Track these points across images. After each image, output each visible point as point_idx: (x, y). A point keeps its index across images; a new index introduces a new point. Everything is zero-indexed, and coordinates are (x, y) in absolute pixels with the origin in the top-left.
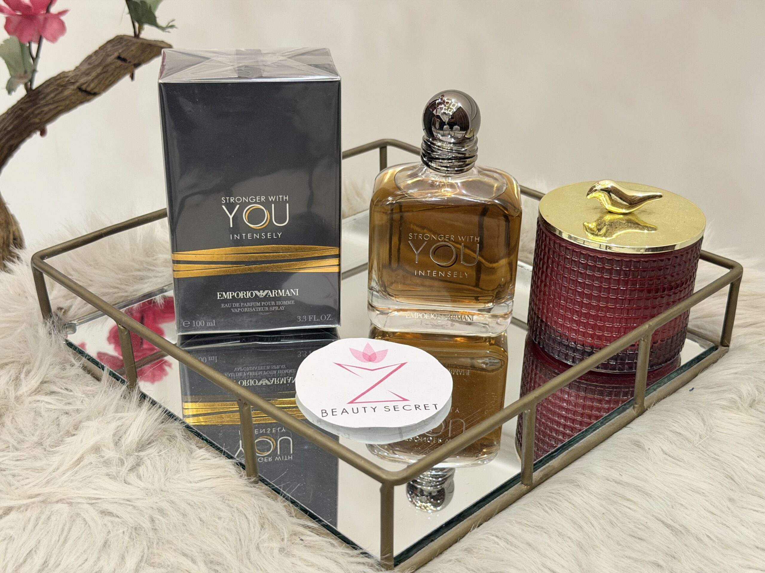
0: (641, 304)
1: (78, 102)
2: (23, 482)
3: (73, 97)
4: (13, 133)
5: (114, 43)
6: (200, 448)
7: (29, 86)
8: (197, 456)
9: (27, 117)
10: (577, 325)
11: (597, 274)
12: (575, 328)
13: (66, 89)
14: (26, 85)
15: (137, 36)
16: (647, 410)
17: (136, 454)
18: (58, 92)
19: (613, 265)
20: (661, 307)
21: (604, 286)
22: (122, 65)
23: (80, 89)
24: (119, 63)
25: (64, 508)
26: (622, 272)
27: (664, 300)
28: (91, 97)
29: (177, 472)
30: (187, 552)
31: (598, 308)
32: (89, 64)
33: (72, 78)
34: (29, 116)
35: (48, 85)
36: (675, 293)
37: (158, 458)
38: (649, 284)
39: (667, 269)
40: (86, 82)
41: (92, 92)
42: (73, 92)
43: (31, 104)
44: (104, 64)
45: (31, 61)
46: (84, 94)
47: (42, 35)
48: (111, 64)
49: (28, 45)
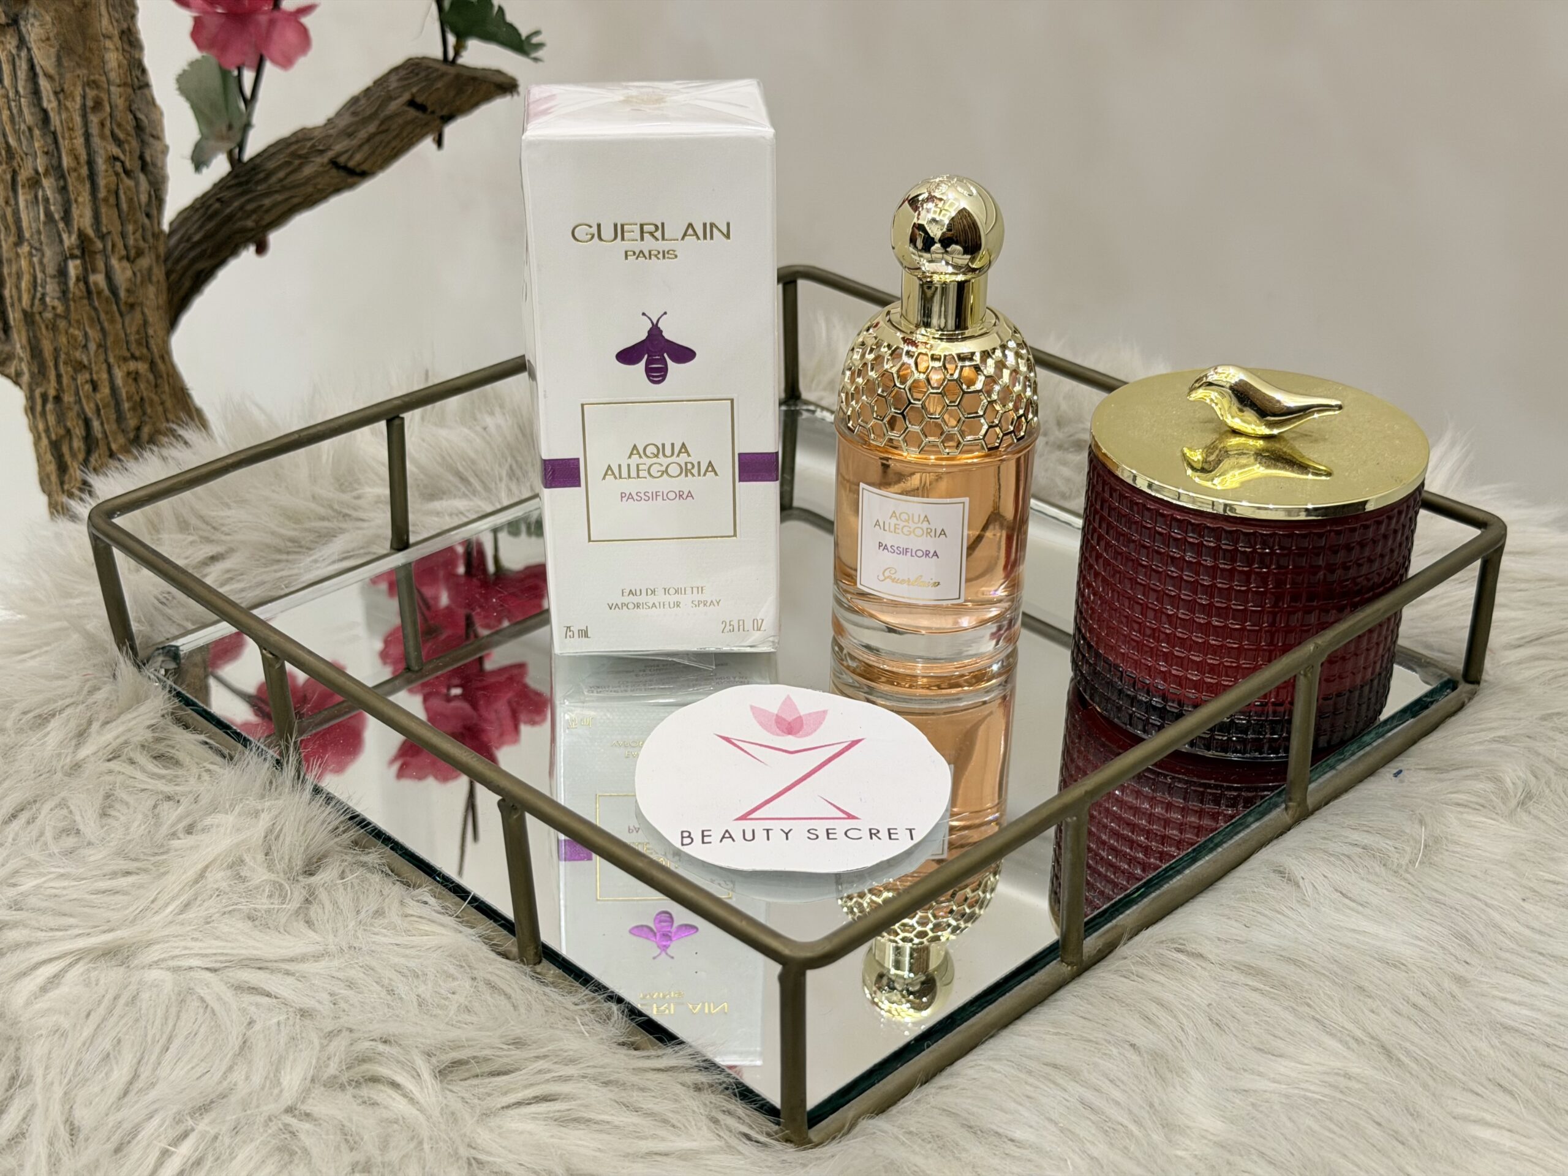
1: (331, 189)
3: (319, 180)
4: (203, 246)
5: (403, 73)
7: (236, 157)
9: (230, 218)
13: (307, 163)
14: (230, 154)
15: (449, 60)
16: (1314, 811)
18: (291, 168)
22: (417, 117)
23: (334, 163)
24: (412, 113)
28: (355, 179)
31: (1211, 611)
33: (320, 141)
34: (233, 216)
40: (346, 151)
41: (358, 170)
42: (321, 169)
43: (240, 190)
44: (382, 116)
45: (242, 105)
46: (343, 174)
47: (264, 53)
48: (396, 115)
49: (236, 73)
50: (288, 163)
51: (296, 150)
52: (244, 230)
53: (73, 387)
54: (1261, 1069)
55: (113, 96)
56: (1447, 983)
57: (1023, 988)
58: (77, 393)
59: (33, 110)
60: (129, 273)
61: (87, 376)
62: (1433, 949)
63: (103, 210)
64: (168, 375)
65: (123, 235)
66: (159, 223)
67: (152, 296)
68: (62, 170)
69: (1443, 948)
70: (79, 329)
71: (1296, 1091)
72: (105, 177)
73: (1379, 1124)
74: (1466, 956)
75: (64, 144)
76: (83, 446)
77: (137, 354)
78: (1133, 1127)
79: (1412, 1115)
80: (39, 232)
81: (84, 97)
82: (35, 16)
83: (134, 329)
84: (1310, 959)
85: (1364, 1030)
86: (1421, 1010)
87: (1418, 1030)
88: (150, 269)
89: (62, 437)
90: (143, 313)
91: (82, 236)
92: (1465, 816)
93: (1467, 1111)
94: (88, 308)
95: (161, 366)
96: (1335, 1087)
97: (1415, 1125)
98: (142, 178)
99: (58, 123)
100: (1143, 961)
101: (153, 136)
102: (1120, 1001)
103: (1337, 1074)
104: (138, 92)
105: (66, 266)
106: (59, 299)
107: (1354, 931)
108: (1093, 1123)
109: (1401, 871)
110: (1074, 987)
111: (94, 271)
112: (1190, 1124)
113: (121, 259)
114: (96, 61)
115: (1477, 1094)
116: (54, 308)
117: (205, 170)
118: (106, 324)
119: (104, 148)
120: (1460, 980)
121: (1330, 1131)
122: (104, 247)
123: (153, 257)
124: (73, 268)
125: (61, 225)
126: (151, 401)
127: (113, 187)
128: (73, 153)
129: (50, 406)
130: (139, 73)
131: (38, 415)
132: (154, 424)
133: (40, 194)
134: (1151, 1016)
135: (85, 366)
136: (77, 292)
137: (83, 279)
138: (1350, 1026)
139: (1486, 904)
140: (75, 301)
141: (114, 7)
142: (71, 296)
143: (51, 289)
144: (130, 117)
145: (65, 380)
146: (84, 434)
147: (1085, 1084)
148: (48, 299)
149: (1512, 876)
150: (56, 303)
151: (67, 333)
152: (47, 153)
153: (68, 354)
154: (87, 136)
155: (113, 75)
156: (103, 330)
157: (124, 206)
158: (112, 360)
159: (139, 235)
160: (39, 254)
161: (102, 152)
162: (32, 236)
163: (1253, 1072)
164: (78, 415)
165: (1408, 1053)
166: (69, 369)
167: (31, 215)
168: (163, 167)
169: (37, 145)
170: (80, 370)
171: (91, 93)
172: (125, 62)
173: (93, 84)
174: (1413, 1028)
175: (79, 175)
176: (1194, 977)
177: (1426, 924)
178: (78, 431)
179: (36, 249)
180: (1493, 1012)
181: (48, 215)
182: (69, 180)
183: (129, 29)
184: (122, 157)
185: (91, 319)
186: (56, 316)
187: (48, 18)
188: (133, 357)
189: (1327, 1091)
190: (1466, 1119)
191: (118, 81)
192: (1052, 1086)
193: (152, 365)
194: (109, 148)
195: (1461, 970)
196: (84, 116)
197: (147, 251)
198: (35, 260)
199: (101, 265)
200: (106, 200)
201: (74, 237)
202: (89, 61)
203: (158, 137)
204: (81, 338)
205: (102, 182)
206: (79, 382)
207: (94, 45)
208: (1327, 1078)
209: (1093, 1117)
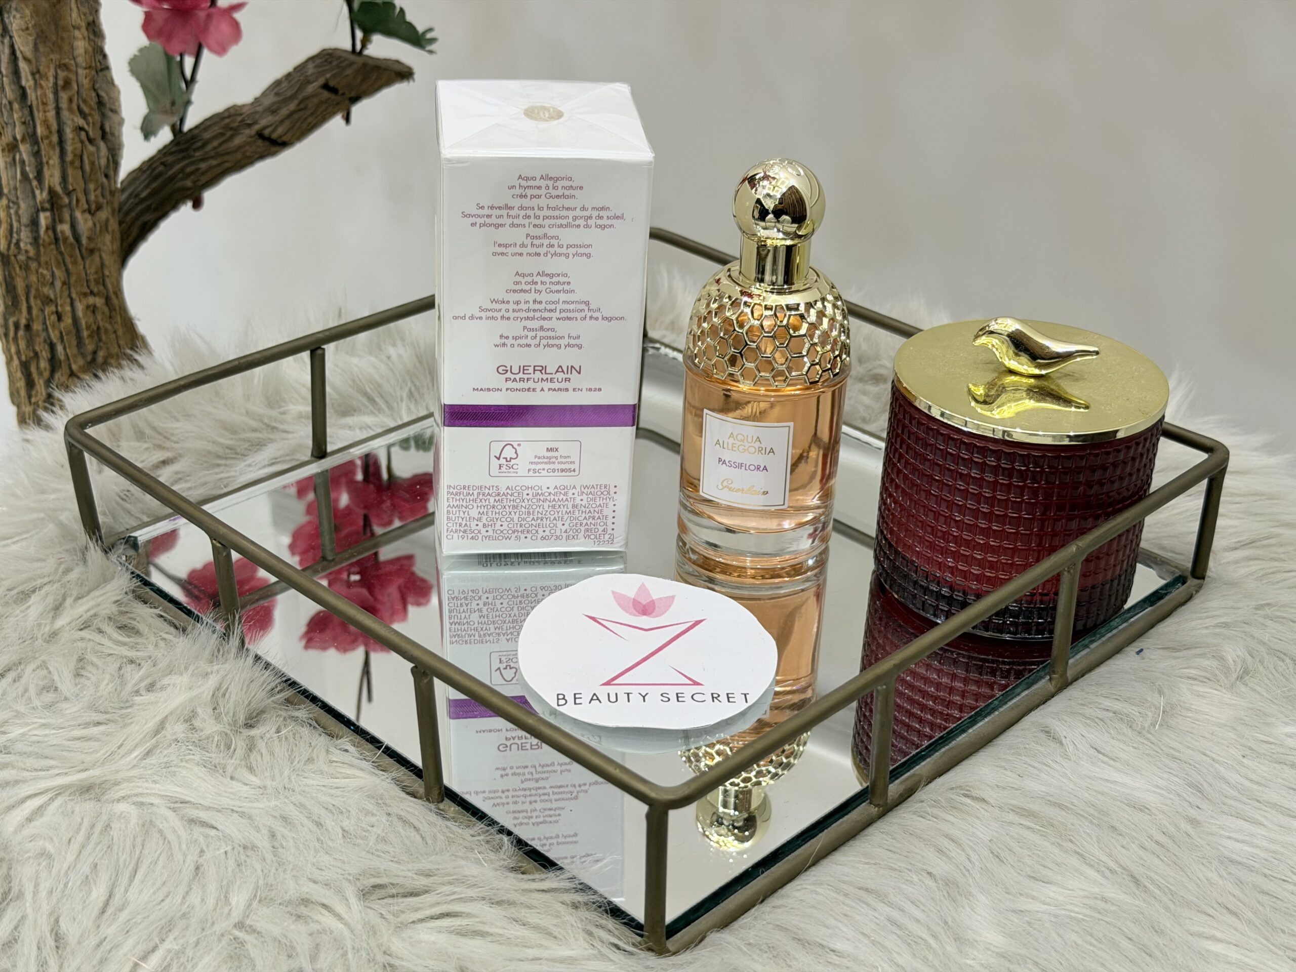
1: (257, 156)
3: (247, 148)
4: (151, 201)
5: (317, 62)
7: (178, 127)
9: (172, 179)
13: (239, 134)
14: (173, 126)
15: (357, 51)
16: (1072, 682)
18: (224, 139)
20: (1097, 519)
22: (328, 99)
23: (260, 135)
24: (326, 94)
28: (276, 148)
32: (277, 94)
33: (248, 116)
34: (175, 177)
40: (271, 125)
41: (279, 141)
42: (249, 140)
43: (180, 156)
44: (301, 97)
45: (183, 85)
46: (267, 143)
47: (203, 43)
48: (312, 96)
49: (178, 59)
50: (222, 134)
51: (228, 124)
52: (184, 189)
53: (41, 318)
54: (1035, 894)
55: (80, 78)
56: (1185, 826)
57: (838, 826)
58: (44, 323)
59: (13, 87)
60: (90, 224)
61: (53, 308)
62: (1172, 797)
63: (70, 171)
64: (120, 308)
65: (86, 192)
66: (115, 182)
67: (108, 243)
68: (37, 138)
69: (1179, 795)
70: (47, 269)
71: (1063, 912)
72: (73, 144)
73: (1130, 939)
74: (1198, 802)
75: (39, 116)
76: (48, 366)
77: (95, 290)
78: (931, 941)
79: (1156, 931)
80: (16, 189)
81: (56, 78)
82: (16, 10)
83: (93, 270)
84: (1072, 803)
85: (1117, 862)
86: (1163, 846)
87: (1160, 862)
88: (107, 220)
89: (32, 358)
90: (101, 257)
91: (52, 192)
92: (1195, 687)
93: (1202, 929)
94: (55, 252)
95: (115, 301)
96: (1095, 909)
97: (1160, 941)
98: (102, 145)
99: (34, 97)
100: (936, 803)
101: (112, 111)
102: (919, 837)
103: (1096, 898)
104: (100, 74)
105: (38, 216)
106: (31, 244)
107: (1107, 780)
108: (898, 937)
109: (1144, 732)
110: (879, 825)
111: (61, 221)
112: (978, 938)
113: (84, 211)
114: (66, 48)
115: (1209, 915)
116: (27, 251)
117: (153, 139)
118: (70, 266)
119: (72, 120)
120: (1194, 822)
121: (1091, 944)
122: (70, 203)
123: (109, 209)
124: (44, 219)
125: (35, 183)
126: (106, 331)
127: (78, 152)
128: (45, 122)
129: (21, 333)
130: (101, 58)
131: (11, 339)
132: (108, 349)
133: (18, 157)
134: (944, 850)
135: (51, 300)
136: (46, 238)
137: (52, 228)
138: (1104, 858)
139: (1214, 760)
140: (44, 246)
141: (82, 3)
142: (41, 242)
143: (25, 235)
144: (94, 94)
145: (35, 312)
146: (49, 356)
147: (890, 904)
148: (22, 245)
149: (1234, 737)
150: (29, 248)
151: (37, 272)
152: (24, 123)
153: (37, 290)
154: (58, 110)
155: (80, 60)
156: (67, 270)
157: (87, 168)
158: (74, 296)
159: (99, 192)
160: (15, 207)
161: (69, 122)
162: (10, 191)
163: (1027, 896)
164: (45, 341)
165: (1153, 881)
166: (39, 302)
167: (10, 174)
168: (119, 137)
169: (15, 116)
170: (47, 304)
171: (62, 74)
172: (90, 49)
173: (65, 67)
174: (1156, 861)
175: (50, 142)
176: (978, 818)
177: (1165, 776)
178: (45, 354)
179: (13, 202)
180: (1222, 849)
181: (24, 174)
182: (42, 147)
183: (94, 21)
184: (86, 127)
185: (58, 262)
186: (29, 258)
187: (28, 12)
188: (92, 293)
189: (1088, 912)
190: (1200, 935)
191: (84, 65)
192: (865, 906)
193: (108, 299)
194: (76, 120)
195: (1193, 813)
196: (56, 93)
197: (105, 205)
198: (12, 211)
199: (67, 217)
200: (72, 163)
201: (45, 194)
202: (61, 48)
203: (116, 111)
204: (48, 277)
205: (69, 148)
206: (46, 313)
207: (65, 35)
208: (1087, 901)
209: (898, 932)
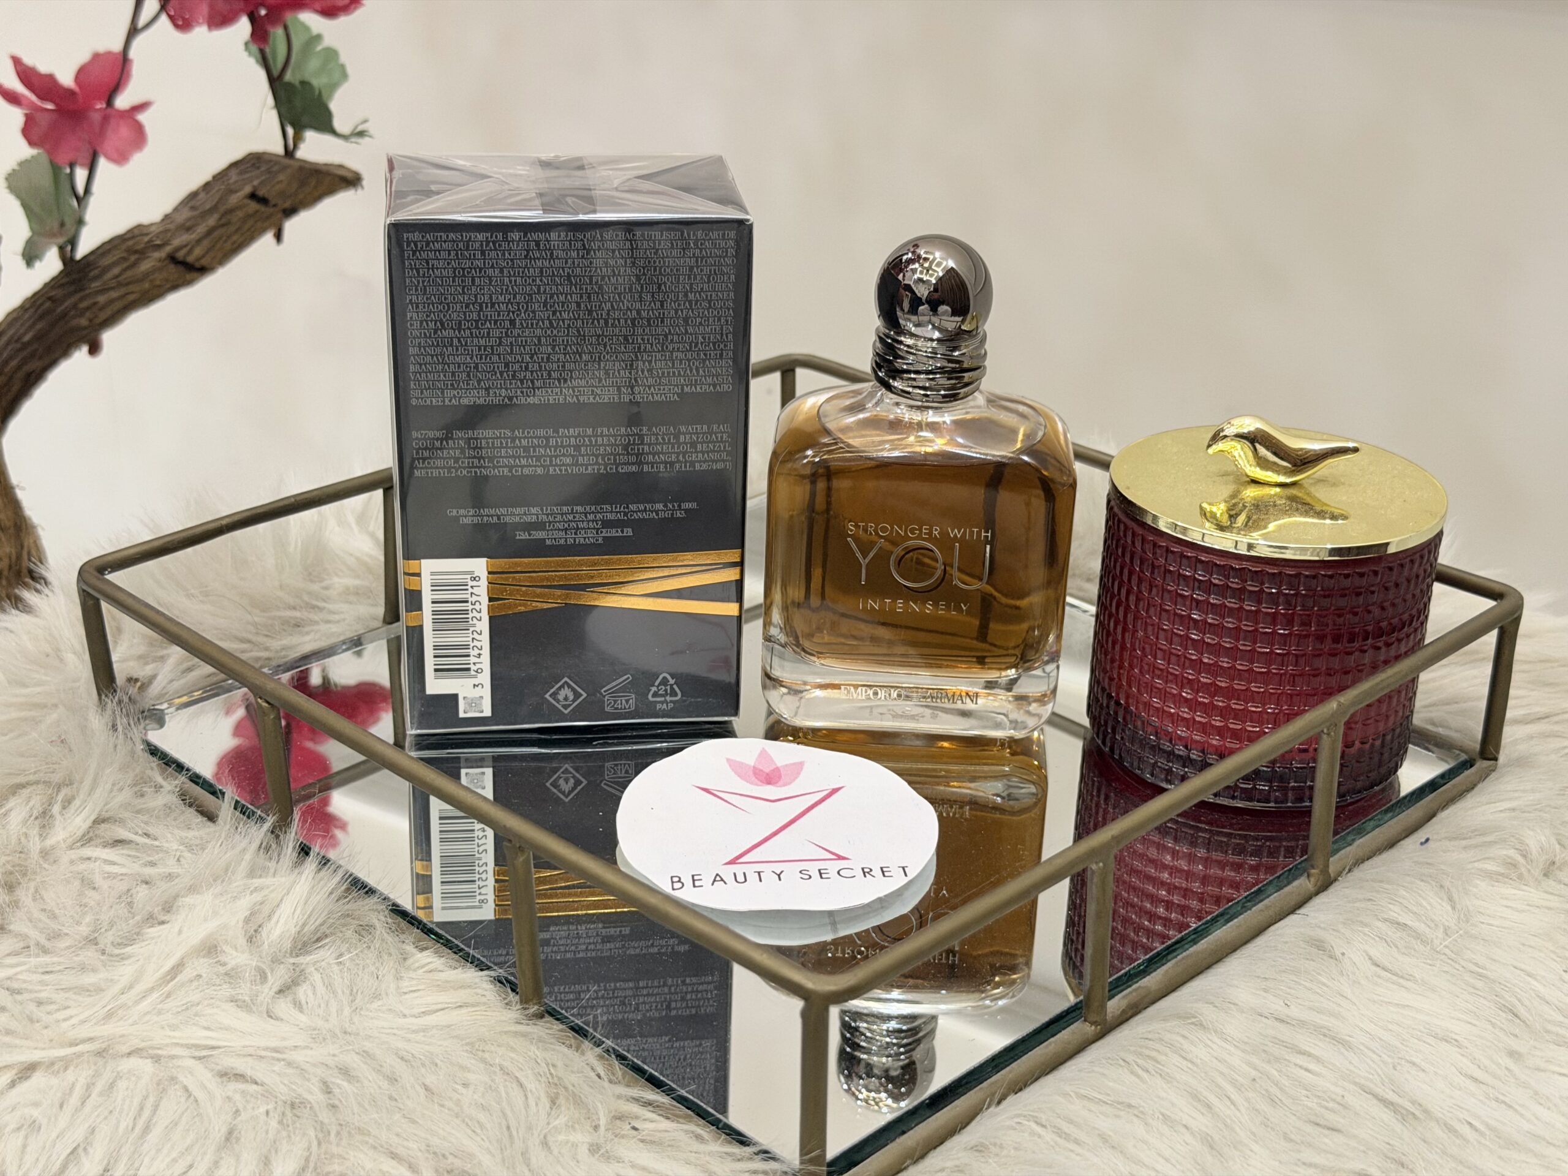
0: (1321, 664)
1: (168, 286)
2: (61, 1015)
3: (156, 275)
4: (35, 346)
5: (243, 167)
6: (423, 949)
7: (69, 254)
8: (417, 965)
9: (64, 315)
10: (1190, 709)
11: (1231, 603)
12: (1185, 715)
13: (145, 259)
14: (61, 249)
15: (289, 153)
16: (1336, 880)
17: (292, 960)
18: (125, 265)
19: (1262, 583)
20: (1360, 671)
21: (1245, 628)
22: (257, 211)
23: (172, 258)
24: (254, 206)
25: (145, 1066)
26: (1281, 600)
27: (1367, 659)
28: (195, 274)
29: (376, 996)
30: (400, 1151)
31: (1232, 673)
32: (193, 208)
33: (157, 236)
34: (66, 315)
35: (109, 251)
36: (1388, 645)
37: (336, 968)
38: (1335, 625)
39: (1373, 592)
40: (186, 246)
41: (197, 265)
42: (158, 264)
43: (72, 288)
44: (222, 209)
45: (74, 202)
46: (181, 270)
47: (99, 150)
48: (237, 208)
49: (68, 170)
50: (124, 259)
51: (133, 246)
52: (75, 330)
